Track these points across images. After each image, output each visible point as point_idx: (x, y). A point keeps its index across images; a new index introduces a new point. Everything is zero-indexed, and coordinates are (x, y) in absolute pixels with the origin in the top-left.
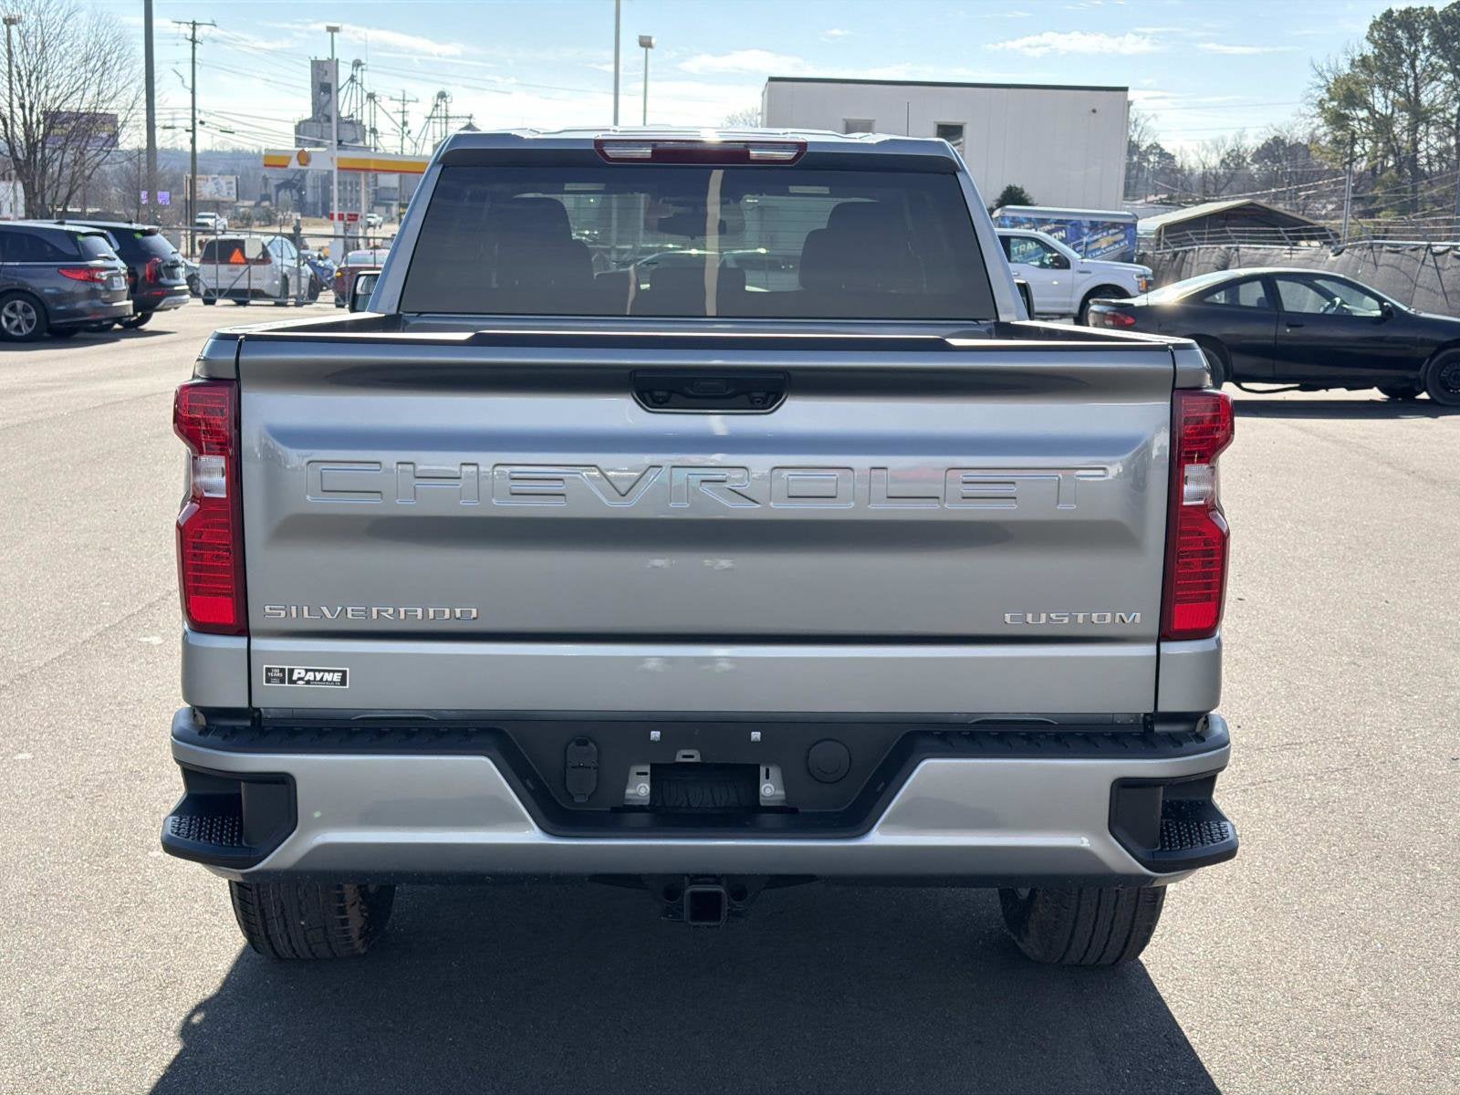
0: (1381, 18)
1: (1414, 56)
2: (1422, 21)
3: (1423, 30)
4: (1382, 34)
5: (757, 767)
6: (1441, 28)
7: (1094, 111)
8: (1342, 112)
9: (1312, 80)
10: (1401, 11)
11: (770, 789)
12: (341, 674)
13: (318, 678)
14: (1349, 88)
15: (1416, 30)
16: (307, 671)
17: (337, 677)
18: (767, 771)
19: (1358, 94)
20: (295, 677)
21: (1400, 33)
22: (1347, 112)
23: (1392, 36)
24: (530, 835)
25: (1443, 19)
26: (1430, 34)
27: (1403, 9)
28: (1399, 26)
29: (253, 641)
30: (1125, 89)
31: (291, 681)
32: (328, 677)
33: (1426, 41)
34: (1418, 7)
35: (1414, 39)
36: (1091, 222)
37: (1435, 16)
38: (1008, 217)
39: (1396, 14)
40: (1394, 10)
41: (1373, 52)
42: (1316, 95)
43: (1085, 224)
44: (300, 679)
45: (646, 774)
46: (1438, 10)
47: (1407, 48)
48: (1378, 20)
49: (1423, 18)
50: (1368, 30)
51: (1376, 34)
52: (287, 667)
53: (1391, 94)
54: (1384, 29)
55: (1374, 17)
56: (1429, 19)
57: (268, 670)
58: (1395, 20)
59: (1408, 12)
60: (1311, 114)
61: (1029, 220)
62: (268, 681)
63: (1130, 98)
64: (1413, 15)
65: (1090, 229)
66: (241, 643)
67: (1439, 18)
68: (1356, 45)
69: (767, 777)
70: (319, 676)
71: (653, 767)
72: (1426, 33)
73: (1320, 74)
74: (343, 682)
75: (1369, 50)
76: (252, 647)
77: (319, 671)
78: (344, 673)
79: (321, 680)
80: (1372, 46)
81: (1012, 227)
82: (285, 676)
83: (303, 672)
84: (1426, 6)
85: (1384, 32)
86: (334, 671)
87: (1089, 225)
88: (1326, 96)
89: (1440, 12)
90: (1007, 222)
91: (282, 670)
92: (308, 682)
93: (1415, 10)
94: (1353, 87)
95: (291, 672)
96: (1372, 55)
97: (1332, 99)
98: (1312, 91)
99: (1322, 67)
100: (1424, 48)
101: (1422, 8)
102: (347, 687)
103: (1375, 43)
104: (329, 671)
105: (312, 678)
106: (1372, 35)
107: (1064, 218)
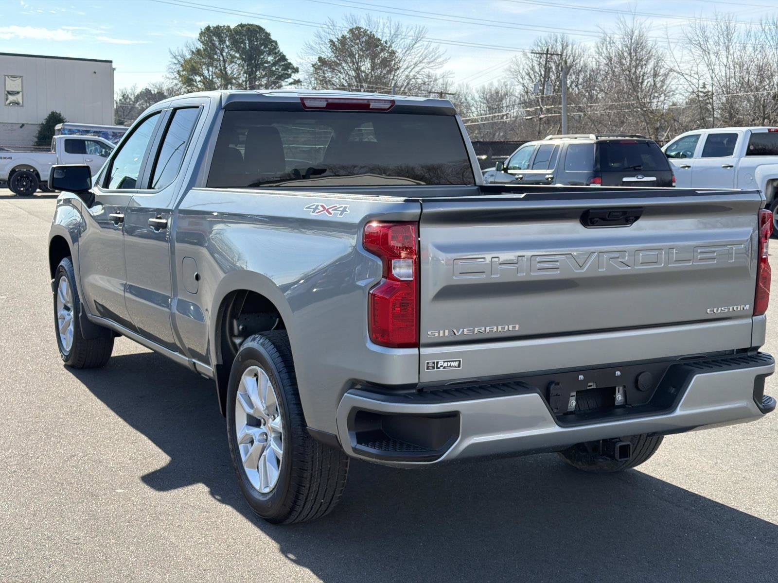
0: (204, 30)
1: (222, 50)
2: (225, 33)
3: (226, 37)
4: (206, 38)
5: (615, 388)
6: (235, 37)
7: (95, 73)
8: (190, 77)
9: (171, 60)
10: (214, 27)
11: (619, 397)
12: (458, 362)
13: (449, 365)
14: (192, 65)
15: (222, 37)
16: (444, 362)
17: (456, 364)
18: (619, 389)
19: (197, 68)
20: (439, 366)
21: (215, 38)
22: (192, 77)
23: (211, 41)
24: (555, 429)
25: (235, 32)
26: (229, 40)
27: (215, 26)
28: (214, 35)
29: (421, 349)
30: (111, 62)
31: (438, 368)
32: (453, 364)
33: (228, 43)
34: (222, 26)
35: (222, 41)
36: (113, 133)
37: (231, 31)
38: (67, 129)
39: (212, 29)
40: (211, 26)
41: (203, 47)
42: (174, 68)
43: (109, 134)
44: (441, 366)
45: (574, 396)
46: (232, 27)
47: (219, 46)
48: (203, 31)
49: (225, 31)
50: (199, 35)
51: (203, 38)
52: (436, 361)
53: (210, 68)
54: (207, 36)
55: (201, 29)
56: (228, 32)
57: (428, 363)
58: (212, 32)
59: (218, 27)
60: (172, 77)
61: (79, 131)
62: (428, 369)
63: (114, 67)
64: (220, 29)
65: (113, 136)
66: (415, 351)
67: (233, 32)
68: (191, 43)
69: (619, 392)
70: (449, 364)
71: (577, 392)
72: (227, 39)
73: (175, 57)
74: (459, 366)
75: (200, 46)
76: (421, 353)
77: (449, 361)
78: (460, 361)
79: (450, 366)
80: (201, 44)
81: (70, 134)
82: (435, 366)
83: (443, 363)
84: (226, 25)
85: (207, 37)
86: (455, 361)
87: (112, 134)
88: (181, 69)
89: (234, 29)
90: (66, 132)
91: (434, 363)
92: (444, 367)
93: (221, 27)
94: (194, 64)
95: (438, 363)
96: (202, 49)
97: (183, 71)
98: (171, 66)
99: (175, 53)
100: (227, 46)
101: (224, 26)
102: (461, 368)
103: (202, 42)
104: (453, 361)
105: (446, 366)
106: (201, 38)
107: (98, 130)
